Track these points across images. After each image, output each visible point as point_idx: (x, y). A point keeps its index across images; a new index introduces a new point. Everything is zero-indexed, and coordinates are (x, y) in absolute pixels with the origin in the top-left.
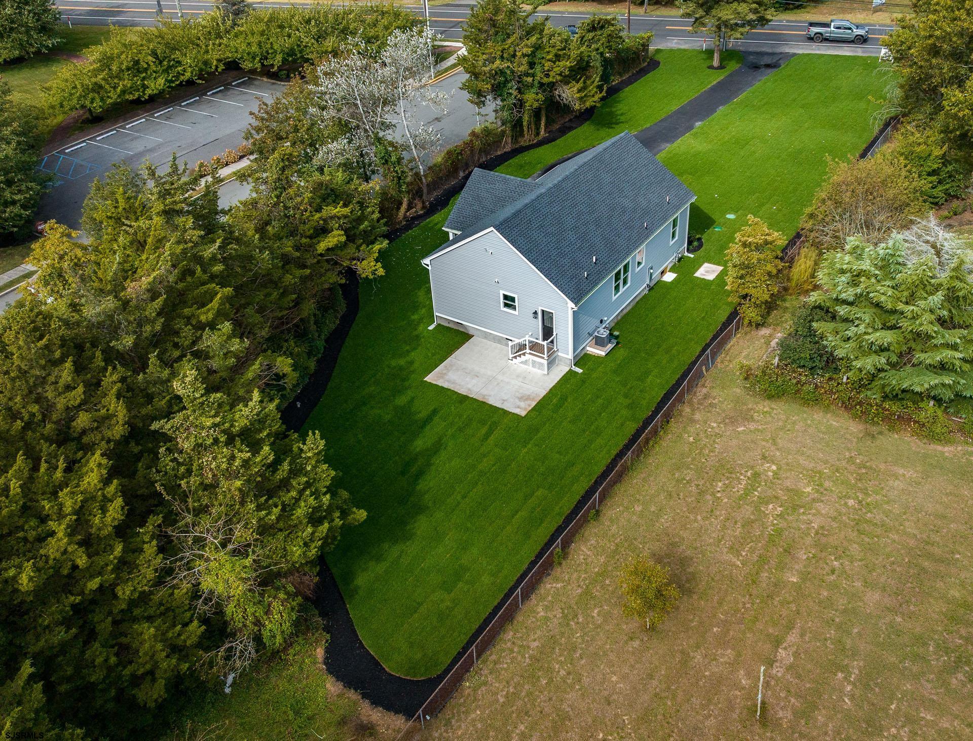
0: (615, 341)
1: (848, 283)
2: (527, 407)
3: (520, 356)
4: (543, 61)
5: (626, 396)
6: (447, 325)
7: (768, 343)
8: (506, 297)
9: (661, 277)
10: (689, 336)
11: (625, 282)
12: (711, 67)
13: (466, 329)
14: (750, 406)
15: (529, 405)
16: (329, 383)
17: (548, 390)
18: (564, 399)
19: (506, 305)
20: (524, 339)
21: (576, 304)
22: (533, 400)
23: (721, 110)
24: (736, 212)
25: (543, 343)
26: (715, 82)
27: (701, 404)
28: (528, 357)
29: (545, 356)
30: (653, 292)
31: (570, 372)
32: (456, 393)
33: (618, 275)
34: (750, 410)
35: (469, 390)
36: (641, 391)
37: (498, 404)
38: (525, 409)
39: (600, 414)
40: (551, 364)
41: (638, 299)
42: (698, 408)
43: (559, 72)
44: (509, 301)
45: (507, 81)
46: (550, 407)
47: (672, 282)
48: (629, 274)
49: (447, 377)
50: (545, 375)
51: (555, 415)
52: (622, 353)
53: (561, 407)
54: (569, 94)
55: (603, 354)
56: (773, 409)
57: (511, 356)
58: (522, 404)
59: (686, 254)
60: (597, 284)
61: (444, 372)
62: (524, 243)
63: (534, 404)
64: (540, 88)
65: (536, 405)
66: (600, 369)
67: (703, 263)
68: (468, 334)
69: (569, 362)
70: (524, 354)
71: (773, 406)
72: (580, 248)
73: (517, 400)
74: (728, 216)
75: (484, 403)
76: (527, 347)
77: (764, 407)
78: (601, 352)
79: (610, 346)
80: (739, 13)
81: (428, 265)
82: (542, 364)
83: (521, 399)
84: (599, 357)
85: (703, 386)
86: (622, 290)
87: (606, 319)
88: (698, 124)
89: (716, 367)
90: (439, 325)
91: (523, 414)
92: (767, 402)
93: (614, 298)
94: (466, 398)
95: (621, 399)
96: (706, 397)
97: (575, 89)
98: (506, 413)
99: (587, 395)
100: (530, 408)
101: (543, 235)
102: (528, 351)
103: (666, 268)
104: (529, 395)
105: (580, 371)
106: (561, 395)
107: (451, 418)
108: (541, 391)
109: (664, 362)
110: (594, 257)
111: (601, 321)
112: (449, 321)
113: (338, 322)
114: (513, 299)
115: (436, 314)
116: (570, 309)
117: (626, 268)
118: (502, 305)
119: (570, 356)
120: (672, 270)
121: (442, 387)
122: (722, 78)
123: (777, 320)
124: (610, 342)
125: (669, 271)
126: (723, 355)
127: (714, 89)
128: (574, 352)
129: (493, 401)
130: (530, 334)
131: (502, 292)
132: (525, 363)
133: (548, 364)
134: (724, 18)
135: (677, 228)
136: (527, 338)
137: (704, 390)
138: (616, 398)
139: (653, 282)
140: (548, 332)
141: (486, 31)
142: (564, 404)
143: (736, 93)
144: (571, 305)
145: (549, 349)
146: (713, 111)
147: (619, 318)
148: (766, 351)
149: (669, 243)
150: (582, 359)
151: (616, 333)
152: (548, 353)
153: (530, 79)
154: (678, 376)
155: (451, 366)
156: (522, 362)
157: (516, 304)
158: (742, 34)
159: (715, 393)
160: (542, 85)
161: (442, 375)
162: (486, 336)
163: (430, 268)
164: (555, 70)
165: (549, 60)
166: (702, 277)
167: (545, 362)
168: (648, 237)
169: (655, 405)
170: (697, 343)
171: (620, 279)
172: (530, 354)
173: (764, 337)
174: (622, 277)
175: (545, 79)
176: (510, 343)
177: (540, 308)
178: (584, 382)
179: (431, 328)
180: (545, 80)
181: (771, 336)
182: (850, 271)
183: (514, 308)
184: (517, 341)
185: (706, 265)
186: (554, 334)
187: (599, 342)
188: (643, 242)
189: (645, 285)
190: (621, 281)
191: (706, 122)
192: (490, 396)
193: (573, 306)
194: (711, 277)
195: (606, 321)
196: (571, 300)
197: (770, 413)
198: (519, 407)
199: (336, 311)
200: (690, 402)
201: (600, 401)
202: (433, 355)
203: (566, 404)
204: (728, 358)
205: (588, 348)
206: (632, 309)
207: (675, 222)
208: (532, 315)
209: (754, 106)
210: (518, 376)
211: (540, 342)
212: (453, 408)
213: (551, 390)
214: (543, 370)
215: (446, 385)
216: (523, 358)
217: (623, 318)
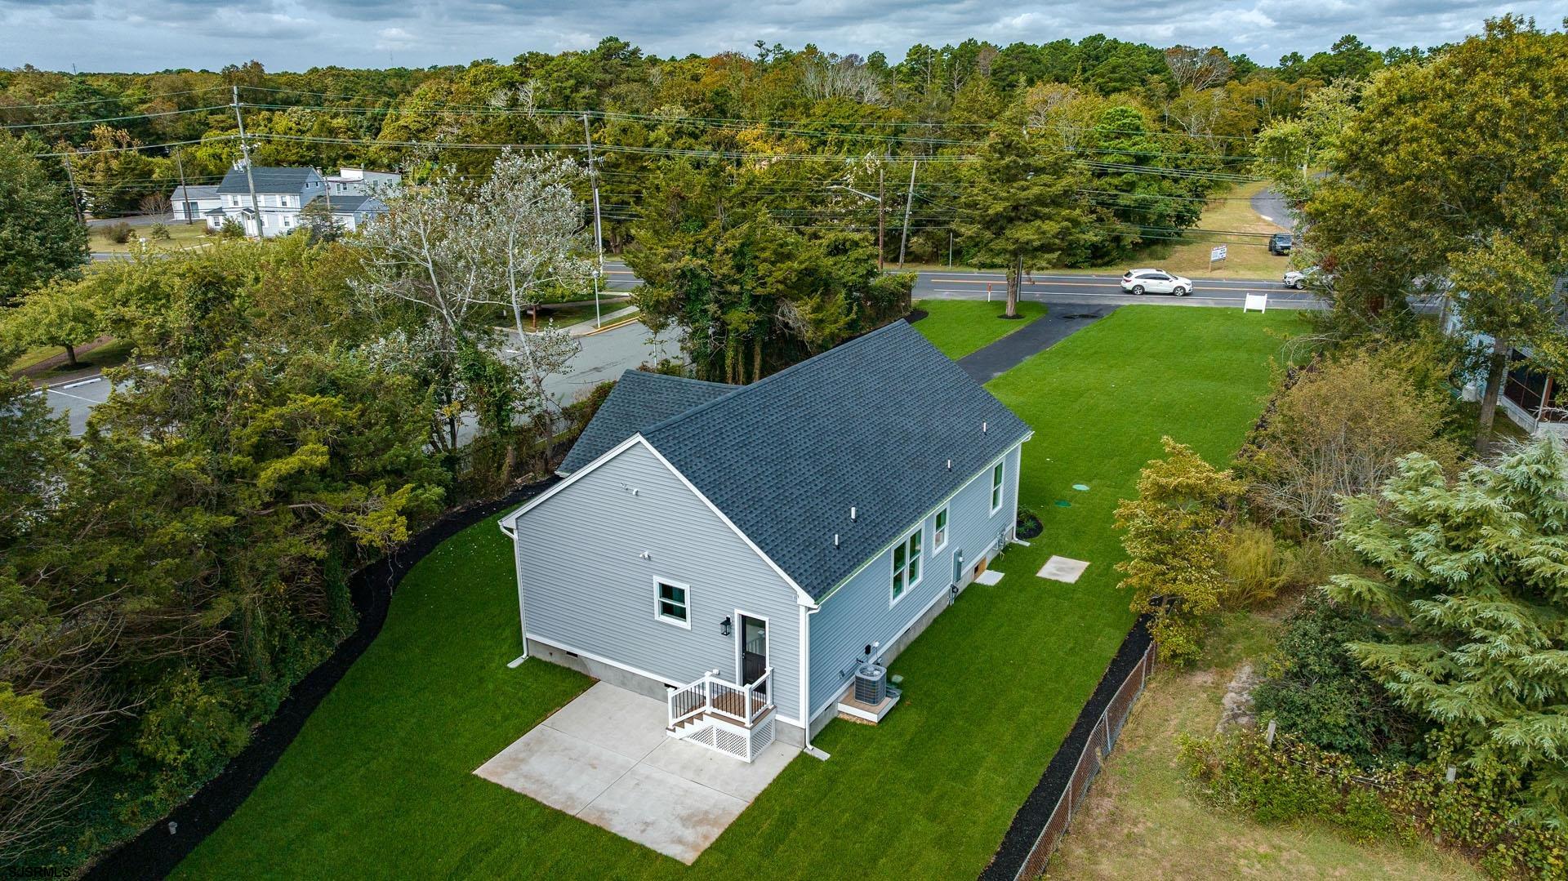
0: (898, 692)
1: (1437, 546)
2: (700, 841)
3: (690, 720)
4: (756, 262)
5: (932, 816)
6: (547, 658)
7: (1217, 701)
8: (666, 591)
9: (976, 577)
10: (1051, 685)
11: (912, 575)
12: (1005, 317)
13: (585, 666)
14: (1223, 840)
15: (706, 837)
16: (265, 779)
17: (751, 798)
18: (787, 821)
19: (667, 610)
20: (699, 682)
21: (816, 598)
22: (715, 823)
23: (1028, 360)
24: (1088, 481)
25: (742, 689)
26: (1012, 332)
27: (1107, 836)
28: (708, 721)
29: (747, 721)
30: (963, 604)
31: (803, 758)
32: (538, 804)
33: (899, 554)
34: (1224, 851)
35: (570, 797)
36: (964, 804)
37: (632, 834)
38: (695, 847)
39: (874, 860)
40: (758, 741)
41: (936, 614)
42: (1102, 847)
43: (780, 278)
44: (672, 601)
45: (701, 291)
46: (755, 841)
47: (998, 586)
48: (921, 557)
49: (525, 768)
50: (745, 763)
51: (766, 863)
52: (912, 719)
53: (781, 841)
54: (798, 313)
55: (873, 717)
56: (1280, 849)
57: (672, 721)
58: (690, 835)
59: (1016, 540)
60: (859, 562)
61: (521, 756)
62: (704, 469)
63: (716, 833)
64: (752, 304)
65: (722, 837)
66: (867, 753)
67: (1050, 555)
68: (587, 677)
69: (798, 736)
70: (700, 716)
71: (1276, 841)
72: (824, 492)
73: (677, 825)
74: (1077, 487)
75: (598, 830)
76: (708, 701)
77: (1257, 843)
78: (869, 715)
79: (888, 703)
80: (1044, 233)
81: (511, 530)
82: (741, 739)
83: (686, 821)
84: (864, 727)
85: (1103, 793)
86: (907, 588)
87: (876, 644)
88: (998, 374)
89: (1121, 750)
90: (532, 659)
91: (689, 858)
92: (1260, 833)
93: (893, 603)
94: (559, 816)
95: (920, 823)
96: (1114, 819)
97: (808, 308)
98: (646, 854)
99: (844, 811)
100: (707, 845)
101: (746, 459)
102: (708, 708)
103: (983, 561)
104: (706, 813)
105: (823, 756)
106: (782, 813)
107: (515, 866)
108: (736, 804)
109: (1008, 738)
110: (853, 509)
111: (868, 650)
112: (552, 650)
113: (330, 652)
114: (680, 595)
115: (527, 635)
116: (802, 610)
117: (915, 539)
118: (657, 608)
119: (803, 722)
120: (994, 565)
121: (510, 792)
122: (1022, 327)
123: (1219, 655)
124: (888, 694)
125: (989, 568)
126: (1130, 725)
127: (1012, 339)
128: (811, 714)
129: (623, 826)
130: (716, 671)
131: (658, 580)
132: (702, 736)
133: (753, 738)
134: (1024, 239)
135: (1001, 487)
136: (708, 678)
137: (1108, 804)
138: (908, 820)
139: (962, 586)
140: (753, 667)
141: (670, 215)
142: (787, 834)
143: (1047, 342)
144: (805, 599)
145: (756, 706)
146: (1018, 360)
147: (902, 648)
148: (1220, 718)
149: (987, 512)
150: (829, 732)
151: (898, 678)
152: (753, 711)
153: (736, 288)
154: (1042, 770)
155: (540, 742)
156: (696, 736)
157: (687, 605)
158: (1049, 262)
159: (1134, 807)
160: (755, 299)
161: (516, 762)
162: (625, 680)
163: (515, 536)
164: (775, 274)
165: (765, 260)
166: (1053, 578)
167: (746, 734)
168: (954, 487)
169: (1001, 838)
170: (1068, 699)
171: (904, 563)
172: (713, 715)
173: (1203, 688)
174: (908, 562)
175: (759, 289)
176: (671, 692)
177: (738, 612)
178: (832, 781)
179: (513, 665)
180: (760, 291)
181: (1217, 686)
182: (1444, 517)
183: (681, 614)
184: (683, 687)
185: (1055, 558)
186: (768, 669)
187: (864, 692)
188: (946, 494)
189: (948, 587)
190: (906, 569)
191: (1011, 372)
192: (615, 813)
193: (810, 602)
194: (1071, 578)
195: (877, 649)
196: (805, 588)
197: (1275, 860)
198: (680, 841)
199: (333, 631)
200: (1082, 834)
201: (873, 828)
202: (506, 718)
203: (792, 835)
204: (1141, 731)
205: (841, 707)
206: (926, 632)
207: (998, 469)
208: (719, 629)
209: (1077, 355)
210: (684, 767)
211: (737, 687)
212: (524, 841)
213: (758, 799)
214: (742, 753)
215: (518, 787)
216: (698, 726)
217: (909, 649)
